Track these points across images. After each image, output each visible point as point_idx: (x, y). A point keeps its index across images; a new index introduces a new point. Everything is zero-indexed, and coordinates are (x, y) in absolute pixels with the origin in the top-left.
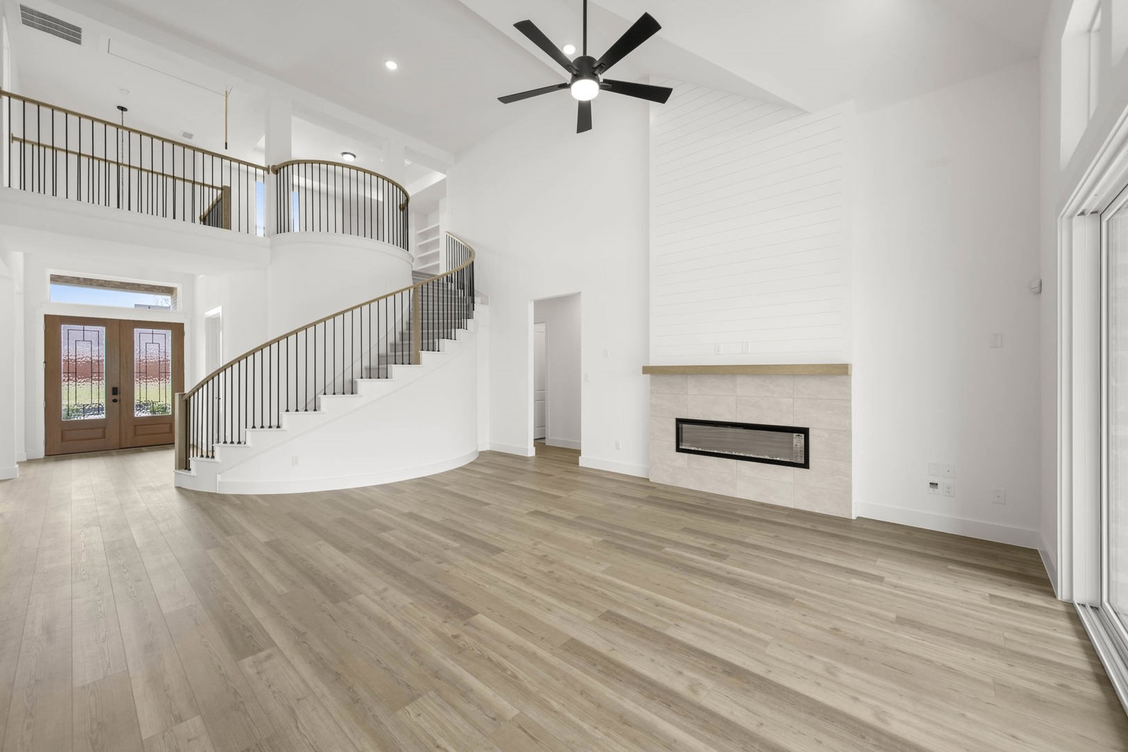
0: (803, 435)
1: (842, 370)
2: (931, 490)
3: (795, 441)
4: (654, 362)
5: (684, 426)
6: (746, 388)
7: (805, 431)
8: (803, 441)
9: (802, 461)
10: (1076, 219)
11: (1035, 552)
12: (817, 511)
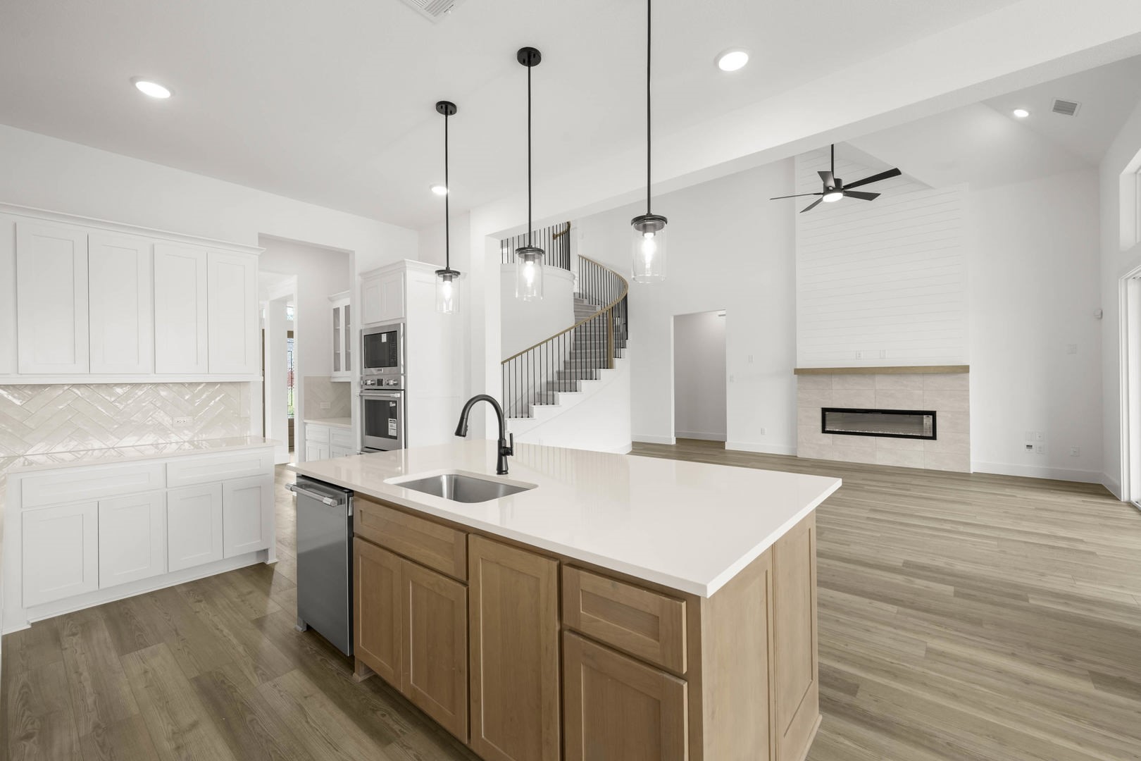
0: (931, 417)
1: (965, 369)
2: (1027, 450)
3: (925, 420)
4: (802, 364)
5: (827, 413)
6: (882, 383)
7: (933, 414)
8: (931, 421)
9: (931, 435)
10: (1130, 281)
11: (1101, 485)
12: (943, 469)
